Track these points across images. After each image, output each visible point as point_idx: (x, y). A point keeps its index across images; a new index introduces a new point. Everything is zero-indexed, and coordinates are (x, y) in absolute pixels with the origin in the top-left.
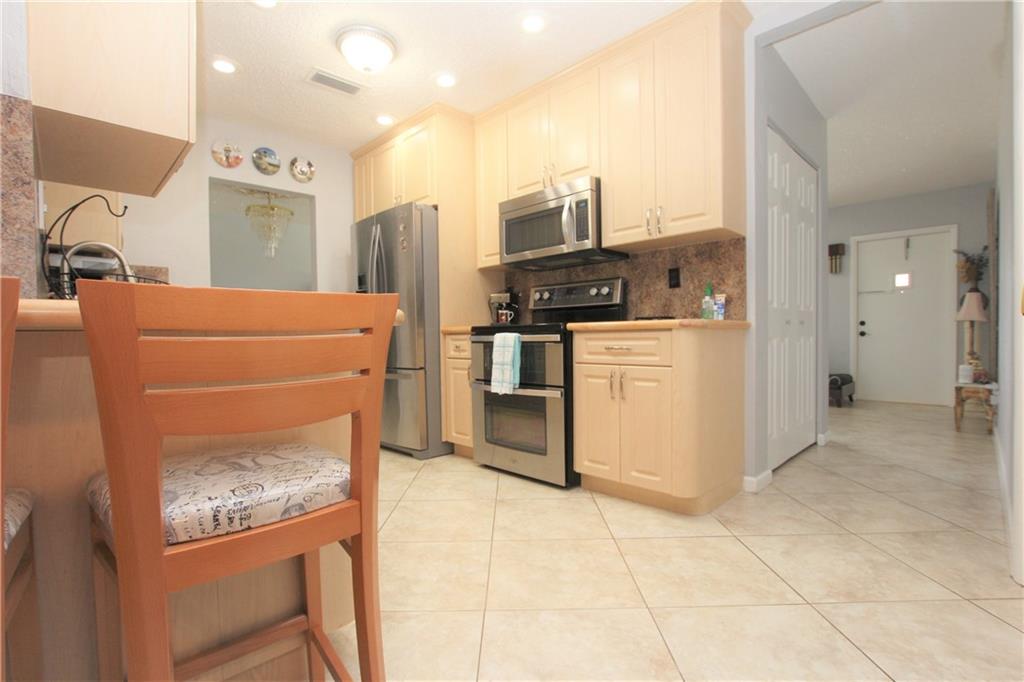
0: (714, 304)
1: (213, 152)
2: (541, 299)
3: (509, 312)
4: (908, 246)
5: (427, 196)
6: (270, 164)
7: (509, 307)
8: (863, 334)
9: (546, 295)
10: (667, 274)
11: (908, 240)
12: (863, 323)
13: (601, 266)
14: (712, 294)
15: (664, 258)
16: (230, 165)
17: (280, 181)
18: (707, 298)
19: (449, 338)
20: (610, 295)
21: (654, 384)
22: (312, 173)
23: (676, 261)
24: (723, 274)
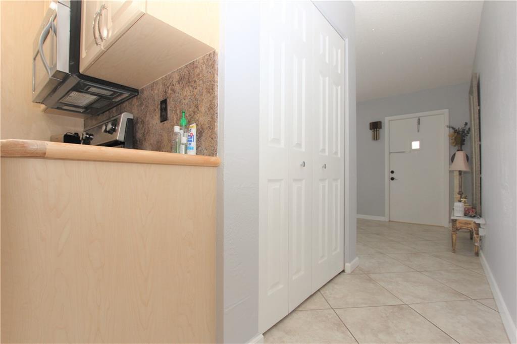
4: (419, 123)
8: (392, 179)
10: (159, 106)
11: (419, 120)
12: (392, 172)
13: (124, 105)
15: (158, 90)
23: (165, 92)
24: (197, 100)
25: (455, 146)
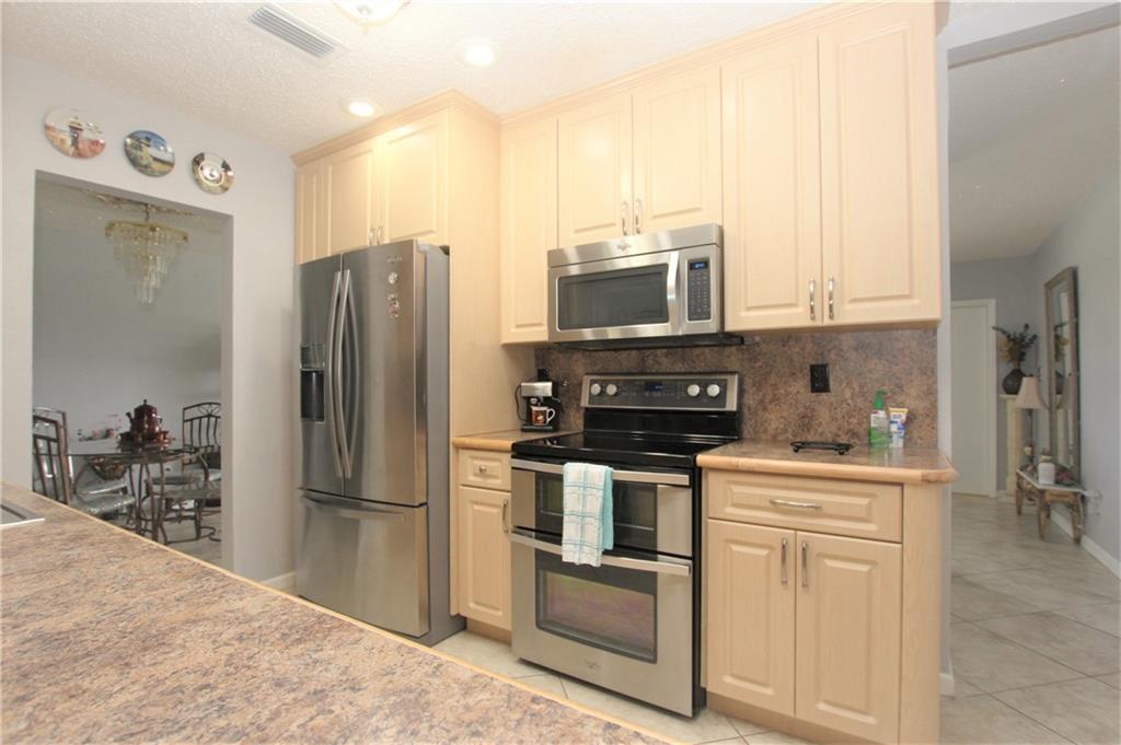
0: (889, 422)
1: (47, 128)
2: (603, 392)
3: (548, 411)
5: (432, 231)
6: (156, 159)
7: (548, 402)
9: (612, 390)
10: (807, 371)
13: (697, 351)
14: (885, 407)
15: (802, 349)
16: (79, 154)
17: (173, 189)
18: (879, 413)
19: (464, 455)
20: (722, 397)
21: (864, 568)
22: (229, 179)
23: (822, 355)
24: (900, 379)
25: (1009, 362)
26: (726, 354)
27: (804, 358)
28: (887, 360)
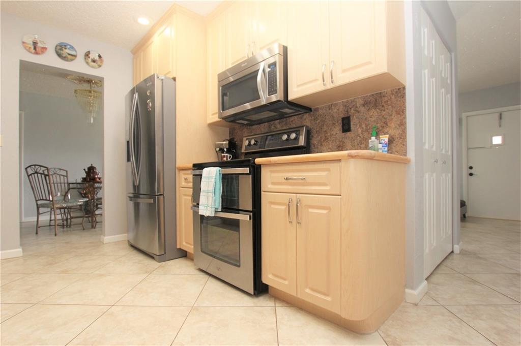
0: (379, 143)
1: (23, 43)
2: (249, 144)
3: (229, 155)
4: (501, 118)
5: (169, 72)
6: (69, 54)
7: (229, 151)
8: (471, 174)
9: (253, 142)
10: (340, 121)
11: (501, 115)
12: (471, 168)
13: (292, 119)
14: (377, 136)
15: (338, 110)
16: (37, 53)
17: (78, 66)
18: (373, 138)
19: (182, 172)
20: (297, 139)
21: (325, 212)
22: (101, 62)
23: (347, 111)
24: (386, 119)
26: (304, 118)
27: (339, 115)
28: (379, 109)
